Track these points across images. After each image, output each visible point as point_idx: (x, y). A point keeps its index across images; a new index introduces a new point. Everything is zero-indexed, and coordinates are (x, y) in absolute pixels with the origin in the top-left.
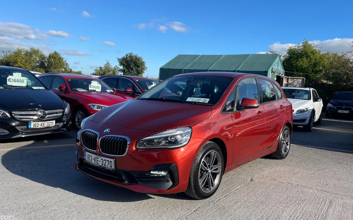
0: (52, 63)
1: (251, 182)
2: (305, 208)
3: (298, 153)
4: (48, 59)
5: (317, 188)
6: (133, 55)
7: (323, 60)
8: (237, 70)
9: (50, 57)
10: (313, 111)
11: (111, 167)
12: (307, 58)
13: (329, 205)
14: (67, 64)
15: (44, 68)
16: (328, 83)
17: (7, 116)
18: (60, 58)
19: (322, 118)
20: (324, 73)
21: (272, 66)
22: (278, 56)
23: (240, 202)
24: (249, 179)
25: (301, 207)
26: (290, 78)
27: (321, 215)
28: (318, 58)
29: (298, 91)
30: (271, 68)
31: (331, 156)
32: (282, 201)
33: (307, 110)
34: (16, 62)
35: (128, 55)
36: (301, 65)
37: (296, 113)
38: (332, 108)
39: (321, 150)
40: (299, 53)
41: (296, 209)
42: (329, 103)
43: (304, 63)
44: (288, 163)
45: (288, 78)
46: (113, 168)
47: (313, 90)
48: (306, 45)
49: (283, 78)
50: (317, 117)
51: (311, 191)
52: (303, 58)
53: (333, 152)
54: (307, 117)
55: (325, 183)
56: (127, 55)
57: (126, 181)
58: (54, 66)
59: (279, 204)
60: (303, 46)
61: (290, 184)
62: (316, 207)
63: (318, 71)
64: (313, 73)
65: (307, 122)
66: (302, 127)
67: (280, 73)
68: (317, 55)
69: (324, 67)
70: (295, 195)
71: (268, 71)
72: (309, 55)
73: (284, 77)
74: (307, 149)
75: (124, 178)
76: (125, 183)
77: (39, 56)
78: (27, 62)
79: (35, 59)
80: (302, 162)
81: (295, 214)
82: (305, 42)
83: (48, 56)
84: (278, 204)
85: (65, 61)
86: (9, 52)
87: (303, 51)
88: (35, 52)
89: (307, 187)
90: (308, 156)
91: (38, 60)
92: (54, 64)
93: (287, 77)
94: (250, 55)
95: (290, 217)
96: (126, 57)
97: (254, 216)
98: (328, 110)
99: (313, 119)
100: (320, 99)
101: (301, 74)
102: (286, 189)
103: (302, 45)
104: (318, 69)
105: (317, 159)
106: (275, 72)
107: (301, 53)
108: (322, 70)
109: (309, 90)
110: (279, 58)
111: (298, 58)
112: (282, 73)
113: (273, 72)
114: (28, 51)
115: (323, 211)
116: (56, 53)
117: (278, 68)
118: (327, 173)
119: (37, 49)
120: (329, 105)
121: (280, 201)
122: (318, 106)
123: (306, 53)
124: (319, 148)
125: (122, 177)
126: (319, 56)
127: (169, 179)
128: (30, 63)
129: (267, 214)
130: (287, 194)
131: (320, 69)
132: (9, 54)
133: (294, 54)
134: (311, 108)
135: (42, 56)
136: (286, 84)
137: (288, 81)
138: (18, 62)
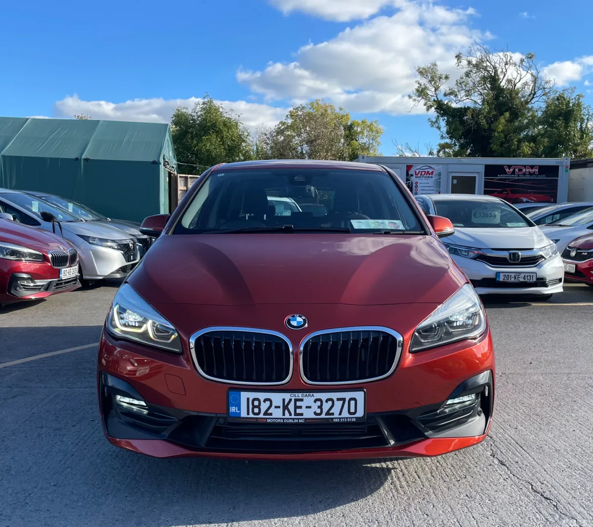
11: (351, 414)
12: (216, 136)
21: (163, 150)
22: (168, 129)
26: (190, 177)
28: (236, 136)
30: (162, 156)
36: (208, 151)
43: (212, 145)
45: (186, 178)
48: (209, 109)
49: (176, 178)
52: (210, 134)
57: (390, 441)
60: (204, 109)
68: (233, 130)
71: (159, 160)
72: (220, 129)
73: (179, 175)
75: (386, 433)
76: (388, 446)
82: (207, 102)
93: (184, 175)
107: (203, 124)
110: (168, 133)
111: (198, 135)
112: (174, 167)
117: (169, 154)
123: (213, 125)
125: (380, 433)
126: (237, 133)
136: (184, 190)
137: (186, 184)
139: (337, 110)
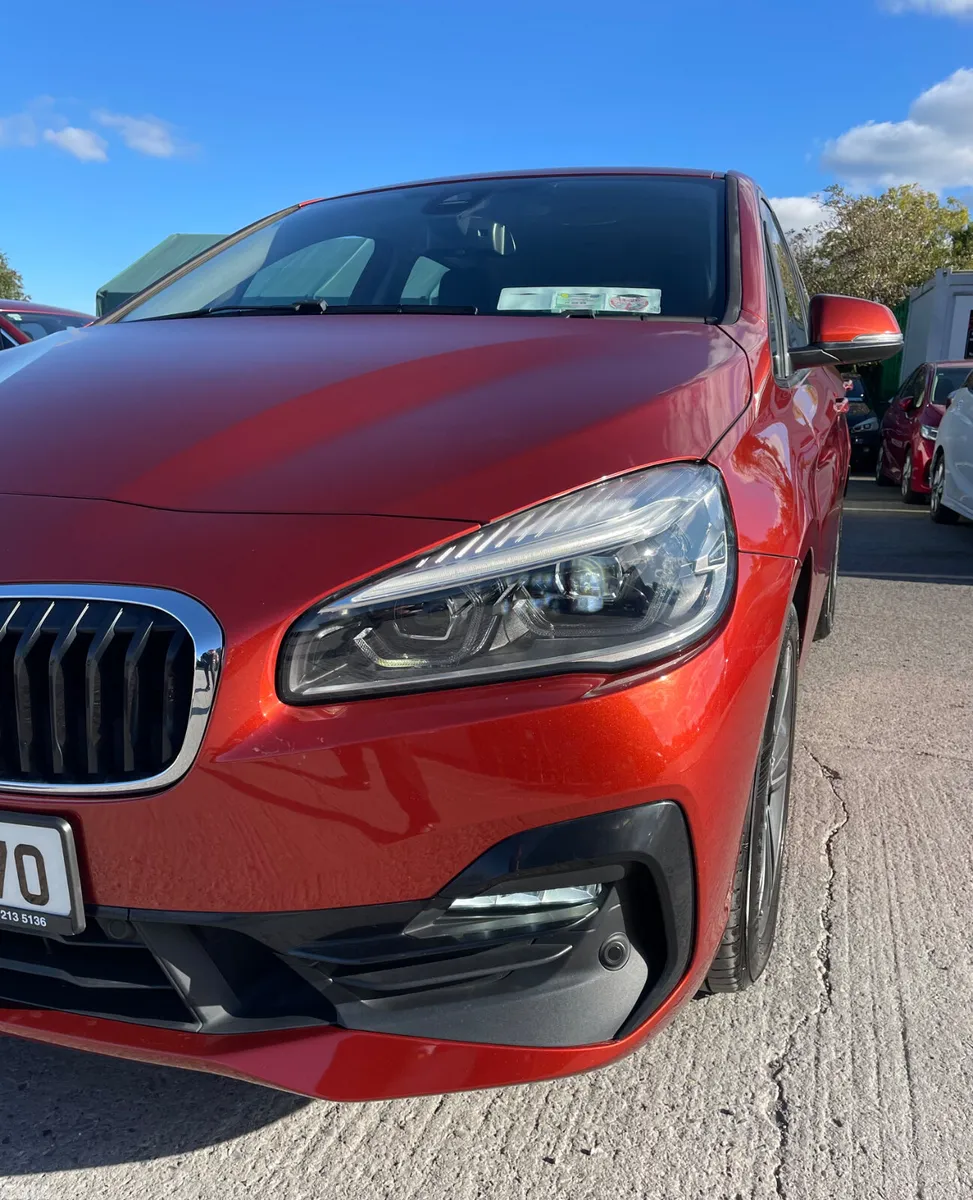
11: (31, 898)
46: (60, 902)
57: (205, 1010)
75: (186, 981)
76: (198, 1027)
125: (161, 977)
127: (619, 938)
139: (943, 204)
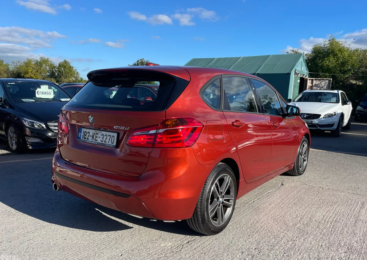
0: (62, 73)
1: (281, 186)
2: (338, 209)
3: (327, 159)
4: (58, 68)
5: (349, 191)
6: (144, 60)
7: (352, 58)
8: (257, 73)
9: (60, 66)
10: (342, 115)
12: (334, 57)
13: (361, 206)
14: (77, 73)
15: (54, 78)
16: (358, 84)
17: (43, 127)
18: (70, 67)
19: (351, 122)
20: (353, 72)
21: (295, 67)
22: (302, 56)
23: (274, 203)
24: (279, 184)
25: (333, 208)
26: (315, 79)
27: (353, 215)
28: (346, 56)
29: (325, 94)
30: (294, 70)
31: (362, 161)
32: (315, 202)
33: (335, 114)
34: (27, 73)
35: (140, 61)
36: (327, 65)
37: (323, 118)
38: (362, 111)
39: (351, 155)
40: (325, 52)
41: (329, 210)
42: (358, 105)
43: (330, 62)
44: (317, 168)
47: (341, 93)
48: (332, 43)
49: (307, 80)
50: (346, 121)
51: (343, 194)
52: (330, 56)
53: (364, 157)
54: (335, 122)
55: (356, 186)
56: (138, 61)
58: (65, 75)
59: (312, 205)
60: (329, 44)
61: (322, 188)
62: (348, 208)
63: (346, 71)
64: (341, 73)
65: (335, 127)
66: (330, 132)
67: (304, 75)
68: (345, 53)
69: (353, 66)
70: (327, 198)
71: (290, 72)
72: (336, 53)
74: (336, 155)
77: (49, 66)
78: (37, 72)
79: (46, 69)
80: (332, 168)
81: (328, 214)
82: (332, 39)
83: (58, 66)
84: (310, 205)
85: (75, 70)
86: (19, 62)
87: (329, 49)
88: (45, 61)
89: (339, 190)
90: (337, 161)
91: (48, 69)
92: (64, 73)
93: (312, 79)
94: (270, 56)
95: (324, 216)
96: (137, 64)
97: (289, 215)
98: (358, 114)
99: (341, 123)
100: (349, 102)
101: (327, 74)
102: (317, 193)
103: (329, 42)
104: (346, 69)
105: (347, 164)
106: (299, 74)
107: (328, 51)
108: (350, 70)
109: (337, 93)
110: (302, 58)
111: (324, 57)
112: (306, 75)
113: (297, 74)
114: (37, 61)
115: (355, 212)
116: (65, 62)
117: (301, 69)
118: (359, 177)
119: (46, 58)
120: (359, 108)
121: (313, 203)
122: (347, 110)
123: (333, 52)
124: (348, 154)
126: (348, 54)
128: (41, 73)
129: (302, 214)
130: (319, 197)
131: (348, 69)
132: (19, 64)
133: (319, 53)
134: (339, 112)
135: (52, 65)
136: (311, 86)
137: (312, 83)
138: (28, 72)
